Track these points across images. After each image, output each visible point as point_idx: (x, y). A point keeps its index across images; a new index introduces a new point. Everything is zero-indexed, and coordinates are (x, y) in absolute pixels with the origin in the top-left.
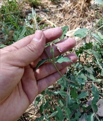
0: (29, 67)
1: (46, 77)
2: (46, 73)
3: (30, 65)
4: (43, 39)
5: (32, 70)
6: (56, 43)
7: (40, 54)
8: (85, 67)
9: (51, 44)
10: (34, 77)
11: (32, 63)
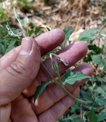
0: (22, 97)
1: (51, 107)
2: (50, 102)
3: (22, 94)
4: (36, 50)
5: (26, 102)
6: (58, 53)
7: (34, 76)
8: (98, 77)
9: (51, 56)
10: (31, 112)
11: (25, 91)
